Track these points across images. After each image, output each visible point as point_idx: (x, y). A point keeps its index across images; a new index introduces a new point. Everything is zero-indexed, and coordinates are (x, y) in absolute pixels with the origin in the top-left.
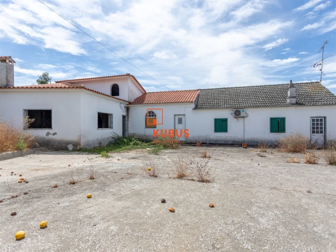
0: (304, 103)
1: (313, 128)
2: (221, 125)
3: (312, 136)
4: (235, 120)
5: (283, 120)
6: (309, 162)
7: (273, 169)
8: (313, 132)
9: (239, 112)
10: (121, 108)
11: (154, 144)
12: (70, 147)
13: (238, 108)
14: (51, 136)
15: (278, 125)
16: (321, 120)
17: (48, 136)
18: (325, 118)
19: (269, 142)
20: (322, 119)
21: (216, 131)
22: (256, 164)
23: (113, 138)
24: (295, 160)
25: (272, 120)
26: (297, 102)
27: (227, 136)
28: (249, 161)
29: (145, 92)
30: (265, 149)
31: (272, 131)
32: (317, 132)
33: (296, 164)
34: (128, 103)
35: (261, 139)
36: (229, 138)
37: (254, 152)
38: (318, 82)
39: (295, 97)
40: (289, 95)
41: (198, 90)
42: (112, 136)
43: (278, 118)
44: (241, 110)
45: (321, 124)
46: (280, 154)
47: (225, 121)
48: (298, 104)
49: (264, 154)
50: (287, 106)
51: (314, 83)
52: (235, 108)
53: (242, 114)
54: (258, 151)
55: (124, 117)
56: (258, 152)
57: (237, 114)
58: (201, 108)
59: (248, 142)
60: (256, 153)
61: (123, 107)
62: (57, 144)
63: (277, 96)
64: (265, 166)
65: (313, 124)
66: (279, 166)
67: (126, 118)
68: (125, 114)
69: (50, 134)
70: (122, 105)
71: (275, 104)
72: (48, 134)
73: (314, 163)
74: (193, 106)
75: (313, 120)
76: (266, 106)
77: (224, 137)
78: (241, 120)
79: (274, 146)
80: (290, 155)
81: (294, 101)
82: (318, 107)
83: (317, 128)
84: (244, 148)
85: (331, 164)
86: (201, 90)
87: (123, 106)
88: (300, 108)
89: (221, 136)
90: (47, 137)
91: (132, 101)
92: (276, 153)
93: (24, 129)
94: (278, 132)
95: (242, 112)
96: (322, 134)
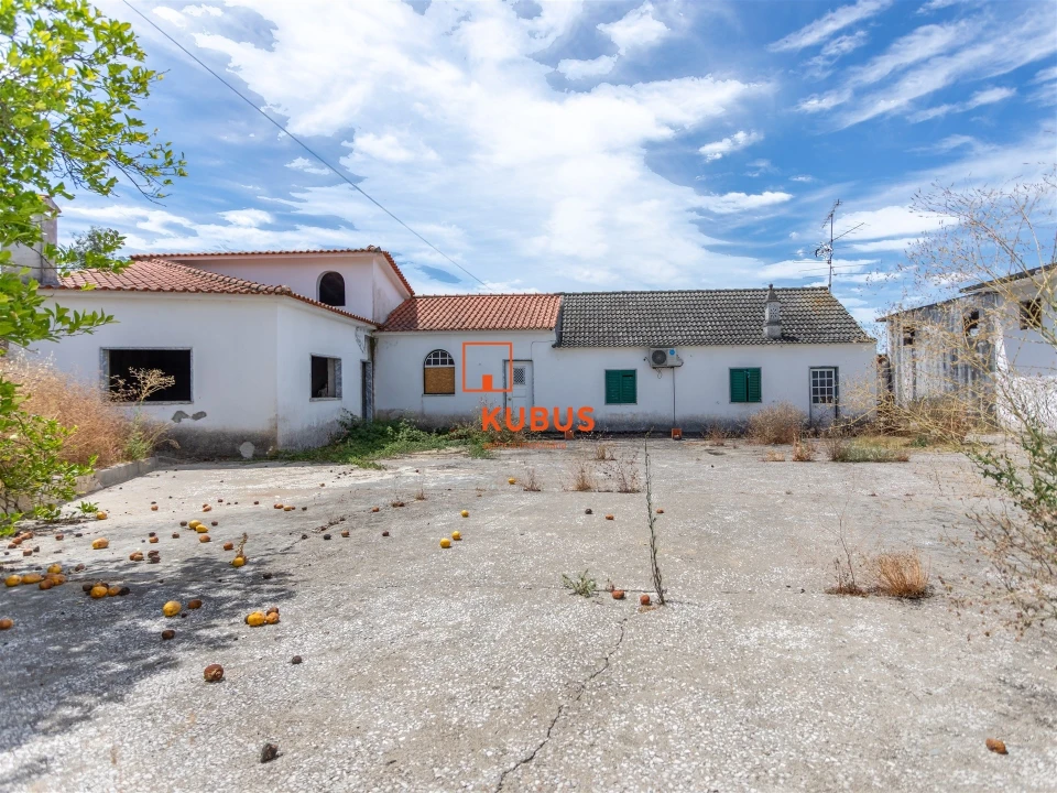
0: (797, 336)
1: (815, 391)
2: (621, 386)
3: (814, 410)
4: (655, 372)
5: (756, 373)
6: (800, 459)
7: (738, 471)
8: (816, 400)
9: (663, 355)
10: (358, 341)
11: (460, 437)
12: (247, 450)
13: (659, 346)
14: (187, 423)
15: (746, 385)
16: (830, 374)
17: (180, 421)
18: (836, 368)
19: (729, 424)
20: (831, 372)
21: (610, 400)
22: (708, 467)
23: (343, 424)
24: (777, 456)
25: (733, 372)
26: (782, 334)
27: (635, 412)
28: (694, 463)
29: (412, 293)
30: (720, 441)
31: (734, 399)
32: (823, 400)
33: (778, 463)
34: (375, 328)
35: (712, 417)
36: (639, 418)
37: (699, 446)
38: (825, 289)
39: (778, 323)
40: (767, 318)
41: (558, 295)
42: (339, 418)
43: (747, 370)
44: (668, 351)
45: (830, 383)
46: (750, 448)
47: (630, 375)
48: (786, 338)
49: (720, 450)
50: (763, 342)
51: (816, 289)
52: (654, 346)
53: (670, 360)
54: (706, 444)
55: (364, 364)
56: (708, 447)
57: (659, 360)
58: (572, 344)
59: (684, 425)
60: (704, 448)
61: (363, 339)
62: (204, 442)
63: (744, 318)
64: (725, 469)
65: (815, 383)
66: (748, 467)
67: (369, 368)
68: (366, 357)
69: (187, 416)
70: (359, 333)
71: (739, 337)
72: (179, 416)
73: (809, 461)
74: (553, 337)
75: (815, 374)
76: (719, 343)
77: (630, 416)
78: (667, 374)
79: (738, 431)
80: (769, 448)
81: (777, 330)
82: (823, 346)
83: (822, 391)
84: (676, 439)
85: (835, 460)
86: (565, 295)
87: (362, 335)
88: (788, 348)
89: (623, 411)
90: (175, 424)
91: (381, 321)
92: (741, 447)
94: (748, 401)
95: (668, 355)
96: (832, 405)
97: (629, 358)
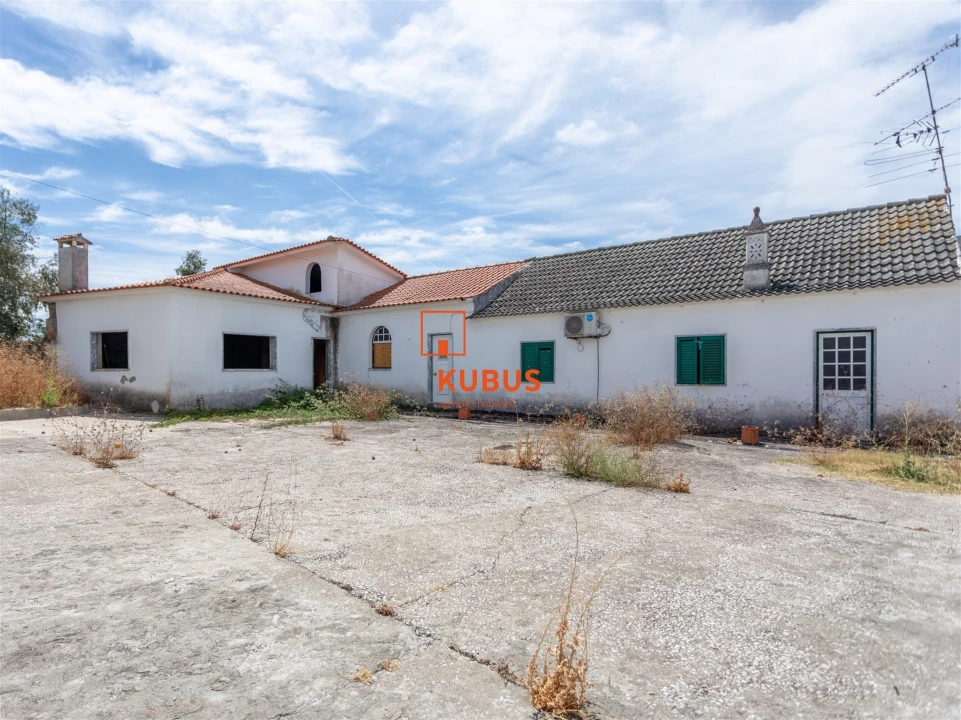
1: (829, 370)
2: (538, 360)
3: (824, 404)
4: (575, 345)
5: (717, 343)
8: (829, 384)
9: (579, 321)
10: (310, 321)
12: (155, 407)
13: (574, 310)
14: (127, 384)
15: (697, 360)
16: (860, 342)
17: (124, 383)
18: (872, 332)
20: (864, 338)
25: (682, 342)
27: (554, 392)
31: (682, 379)
32: (844, 385)
34: (330, 309)
36: (558, 399)
39: (765, 265)
42: (273, 387)
43: (698, 338)
44: (584, 316)
45: (859, 356)
47: (547, 348)
52: (567, 311)
53: (589, 327)
55: (319, 342)
57: (574, 328)
61: (316, 319)
62: (135, 399)
65: (829, 357)
67: (330, 345)
68: (323, 334)
69: (127, 379)
72: (124, 379)
74: (471, 308)
75: (829, 343)
77: (547, 397)
78: (588, 346)
83: (844, 370)
87: (316, 315)
89: (540, 392)
90: (121, 385)
93: (93, 369)
94: (698, 382)
95: (586, 323)
96: (865, 393)
97: (546, 327)
